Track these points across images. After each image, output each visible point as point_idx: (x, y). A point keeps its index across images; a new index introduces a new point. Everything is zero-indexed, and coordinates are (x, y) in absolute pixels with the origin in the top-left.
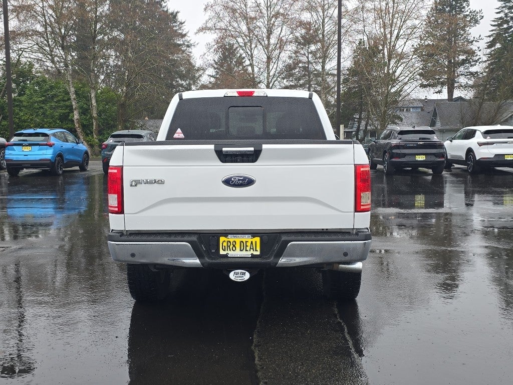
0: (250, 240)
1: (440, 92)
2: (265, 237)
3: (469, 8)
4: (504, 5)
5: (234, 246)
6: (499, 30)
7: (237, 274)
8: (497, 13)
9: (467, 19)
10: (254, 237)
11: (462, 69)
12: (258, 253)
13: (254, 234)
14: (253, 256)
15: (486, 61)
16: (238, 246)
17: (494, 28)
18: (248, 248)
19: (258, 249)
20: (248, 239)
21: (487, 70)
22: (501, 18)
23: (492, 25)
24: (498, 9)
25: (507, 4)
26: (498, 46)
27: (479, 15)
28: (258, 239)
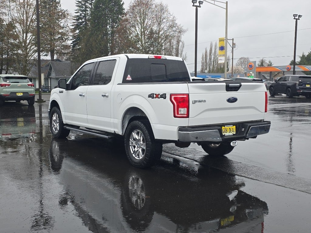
0: (232, 127)
1: (46, 55)
2: (238, 126)
3: (61, 7)
4: (79, 9)
5: (227, 130)
6: (78, 23)
7: (233, 143)
8: (76, 13)
9: (60, 14)
10: (233, 126)
11: (58, 43)
12: (235, 133)
13: (233, 124)
14: (234, 135)
15: (71, 40)
16: (228, 130)
17: (75, 21)
18: (232, 131)
19: (235, 131)
20: (231, 127)
21: (72, 45)
22: (78, 16)
23: (73, 19)
24: (76, 10)
25: (81, 8)
26: (77, 31)
27: (66, 12)
28: (235, 127)
